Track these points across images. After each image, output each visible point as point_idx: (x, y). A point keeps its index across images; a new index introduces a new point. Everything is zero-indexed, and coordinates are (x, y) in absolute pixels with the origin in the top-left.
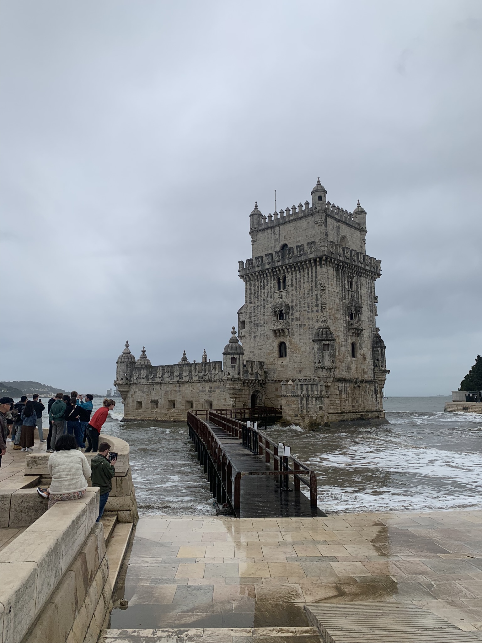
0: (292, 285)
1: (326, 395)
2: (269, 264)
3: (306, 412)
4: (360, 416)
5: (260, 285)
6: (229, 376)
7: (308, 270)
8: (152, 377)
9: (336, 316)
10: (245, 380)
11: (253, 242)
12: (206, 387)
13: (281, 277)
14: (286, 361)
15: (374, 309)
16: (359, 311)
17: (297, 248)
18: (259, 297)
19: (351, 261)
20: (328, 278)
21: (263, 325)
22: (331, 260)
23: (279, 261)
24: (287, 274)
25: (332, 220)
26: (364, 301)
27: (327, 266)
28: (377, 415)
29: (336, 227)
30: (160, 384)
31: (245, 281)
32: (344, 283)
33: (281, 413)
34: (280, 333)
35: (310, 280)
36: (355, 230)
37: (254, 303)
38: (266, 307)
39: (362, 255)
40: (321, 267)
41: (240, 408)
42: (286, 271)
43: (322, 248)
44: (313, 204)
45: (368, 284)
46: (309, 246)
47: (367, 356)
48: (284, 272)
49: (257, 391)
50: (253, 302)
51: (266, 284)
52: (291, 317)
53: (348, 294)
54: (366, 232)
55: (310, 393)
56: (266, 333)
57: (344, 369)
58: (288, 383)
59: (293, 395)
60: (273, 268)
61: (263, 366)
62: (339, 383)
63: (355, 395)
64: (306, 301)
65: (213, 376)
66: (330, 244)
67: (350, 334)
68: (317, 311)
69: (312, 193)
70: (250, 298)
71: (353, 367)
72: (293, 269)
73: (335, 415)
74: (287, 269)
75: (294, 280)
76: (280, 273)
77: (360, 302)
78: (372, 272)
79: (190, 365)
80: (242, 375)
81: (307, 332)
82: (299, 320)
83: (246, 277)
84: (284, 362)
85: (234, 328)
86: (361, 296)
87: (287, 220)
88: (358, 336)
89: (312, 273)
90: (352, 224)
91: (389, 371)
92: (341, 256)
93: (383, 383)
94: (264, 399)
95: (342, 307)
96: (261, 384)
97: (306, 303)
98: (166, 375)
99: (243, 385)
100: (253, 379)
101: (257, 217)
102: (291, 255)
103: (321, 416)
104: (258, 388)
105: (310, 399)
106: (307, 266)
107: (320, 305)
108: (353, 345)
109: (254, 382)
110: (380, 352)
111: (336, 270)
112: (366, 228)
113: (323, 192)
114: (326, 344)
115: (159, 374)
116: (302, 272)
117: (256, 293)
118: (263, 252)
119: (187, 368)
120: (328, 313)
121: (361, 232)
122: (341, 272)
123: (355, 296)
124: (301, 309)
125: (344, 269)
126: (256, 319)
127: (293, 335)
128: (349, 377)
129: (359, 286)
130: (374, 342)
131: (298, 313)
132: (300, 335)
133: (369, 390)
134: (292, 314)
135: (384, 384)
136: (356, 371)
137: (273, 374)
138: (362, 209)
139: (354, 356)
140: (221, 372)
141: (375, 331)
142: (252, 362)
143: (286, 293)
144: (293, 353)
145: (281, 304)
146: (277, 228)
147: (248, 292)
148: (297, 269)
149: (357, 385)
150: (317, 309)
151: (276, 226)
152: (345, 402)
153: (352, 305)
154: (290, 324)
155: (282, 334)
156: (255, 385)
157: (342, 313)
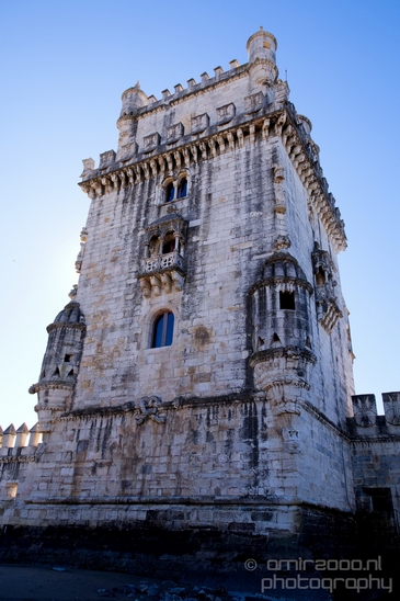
9: (107, 272)
20: (99, 214)
26: (222, 200)
27: (100, 197)
45: (244, 156)
53: (159, 213)
57: (110, 383)
62: (83, 422)
63: (139, 450)
71: (148, 371)
86: (210, 195)
88: (177, 290)
95: (129, 250)
111: (126, 190)
120: (83, 277)
122: (143, 186)
125: (147, 175)
149: (141, 420)
157: (127, 261)
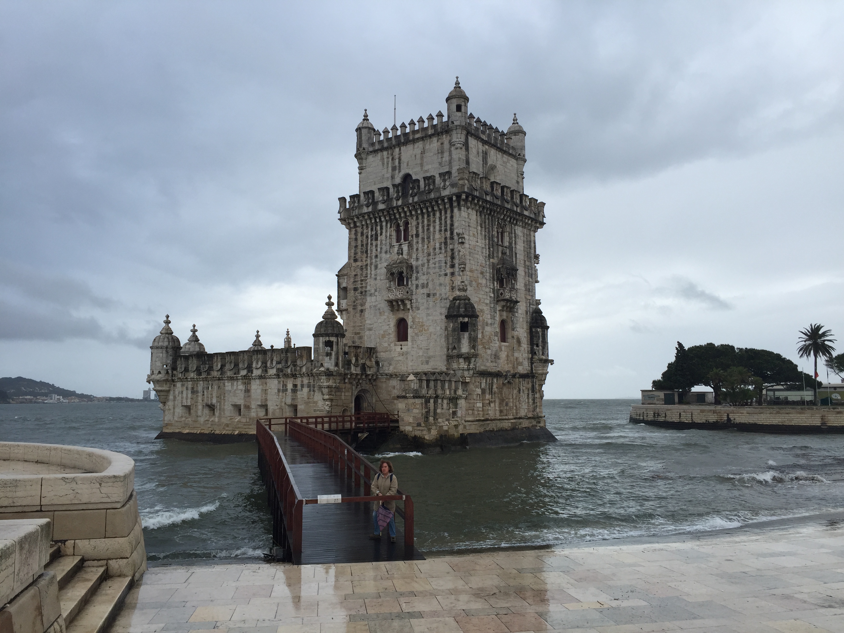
0: (417, 235)
1: (463, 396)
2: (383, 203)
3: (434, 419)
4: (510, 425)
5: (370, 234)
6: (322, 369)
7: (441, 214)
8: (205, 370)
9: (480, 281)
10: (346, 374)
11: (361, 168)
12: (288, 385)
13: (401, 223)
14: (408, 346)
15: (533, 272)
16: (513, 275)
17: (425, 181)
18: (369, 252)
19: (502, 202)
20: (469, 226)
21: (374, 293)
22: (473, 199)
23: (398, 200)
24: (409, 218)
25: (476, 141)
26: (520, 261)
27: (468, 208)
28: (534, 423)
29: (481, 151)
30: (219, 379)
31: (349, 227)
32: (492, 235)
33: (397, 421)
34: (399, 305)
35: (443, 228)
36: (510, 158)
37: (362, 261)
38: (379, 266)
39: (518, 195)
40: (460, 209)
41: (338, 414)
42: (408, 214)
43: (461, 182)
44: (449, 117)
45: (525, 236)
46: (442, 178)
47: (522, 339)
48: (406, 215)
49: (364, 391)
50: (360, 259)
51: (379, 232)
52: (414, 282)
53: (498, 251)
54: (525, 161)
55: (440, 392)
56: (379, 306)
57: (489, 358)
58: (409, 379)
59: (415, 395)
60: (389, 209)
61: (373, 353)
62: (482, 379)
63: (504, 395)
64: (437, 260)
65: (298, 368)
66: (472, 177)
67: (499, 308)
68: (453, 274)
69: (448, 100)
70: (356, 253)
71: (503, 355)
72: (419, 212)
73: (474, 423)
74: (410, 212)
75: (420, 227)
76: (400, 217)
77: (514, 262)
78: (532, 219)
79: (265, 352)
80: (342, 367)
81: (438, 305)
82: (427, 287)
83: (350, 221)
84: (405, 348)
85: (330, 298)
86: (516, 254)
87: (411, 138)
88: (510, 311)
89: (446, 218)
90: (504, 149)
91: (553, 361)
92: (488, 195)
93: (543, 378)
94: (374, 401)
95: (488, 269)
96: (370, 380)
97: (437, 263)
98: (228, 367)
99: (343, 382)
100: (359, 372)
101: (367, 132)
102: (415, 191)
103: (455, 426)
104: (366, 386)
105: (440, 401)
106: (438, 207)
107: (457, 265)
108: (503, 323)
109: (359, 377)
110: (540, 334)
111: (481, 215)
112: (524, 156)
113: (463, 100)
114: (464, 322)
115: (217, 365)
116: (432, 216)
117: (364, 245)
118: (375, 184)
119: (260, 356)
120: (468, 277)
121: (517, 160)
122: (488, 218)
123: (508, 254)
124: (430, 270)
125: (492, 213)
126: (364, 285)
127: (418, 309)
128: (496, 369)
129: (514, 239)
130: (532, 320)
131: (425, 277)
132: (428, 309)
133: (524, 388)
134: (417, 279)
135: (545, 380)
136: (506, 362)
137: (388, 365)
138: (520, 127)
139: (503, 339)
140: (310, 363)
141: (534, 303)
142: (357, 347)
143: (408, 246)
144: (416, 334)
145: (400, 263)
146: (397, 150)
147: (353, 244)
148: (424, 211)
149: (506, 381)
150: (452, 271)
151: (394, 147)
152: (490, 405)
153: (502, 267)
154: (414, 293)
155: (402, 307)
156: (361, 381)
157: (488, 278)
